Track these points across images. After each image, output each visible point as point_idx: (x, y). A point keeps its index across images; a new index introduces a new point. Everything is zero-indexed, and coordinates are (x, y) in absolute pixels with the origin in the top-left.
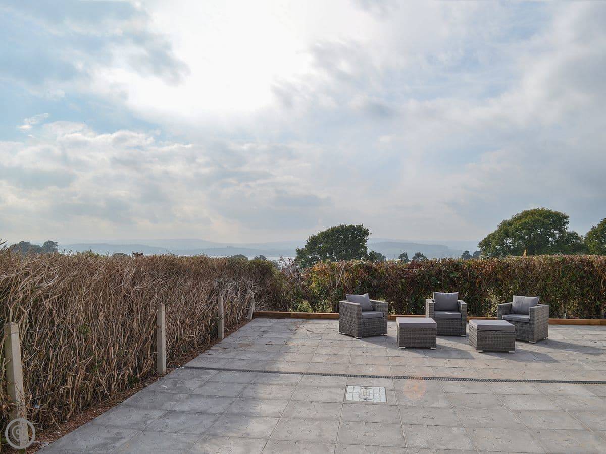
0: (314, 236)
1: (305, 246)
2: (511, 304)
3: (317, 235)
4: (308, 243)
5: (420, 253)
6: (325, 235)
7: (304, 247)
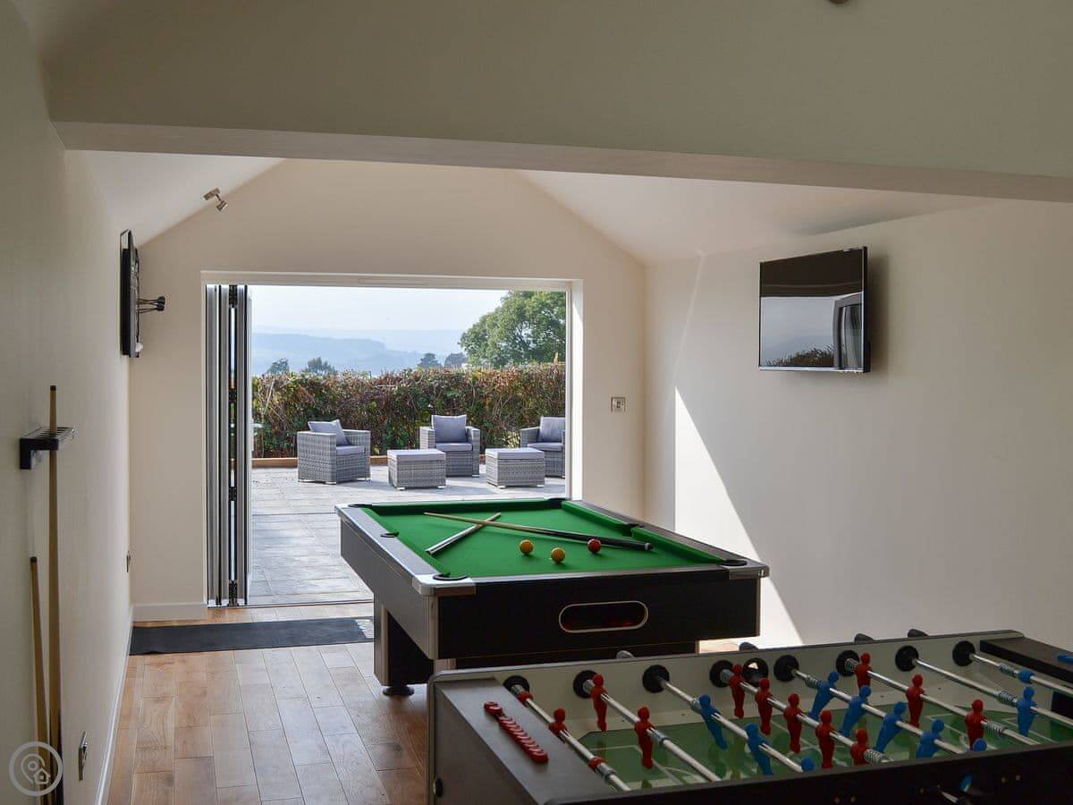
2: (539, 430)
5: (319, 360)
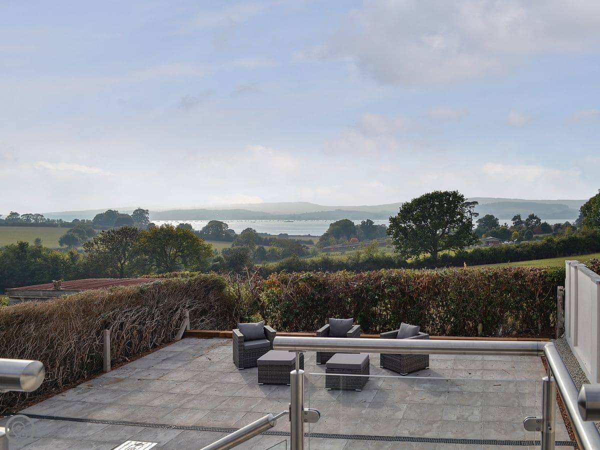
0: (407, 203)
1: (399, 214)
3: (410, 202)
4: (401, 211)
5: (533, 214)
6: (418, 202)
7: (397, 215)
